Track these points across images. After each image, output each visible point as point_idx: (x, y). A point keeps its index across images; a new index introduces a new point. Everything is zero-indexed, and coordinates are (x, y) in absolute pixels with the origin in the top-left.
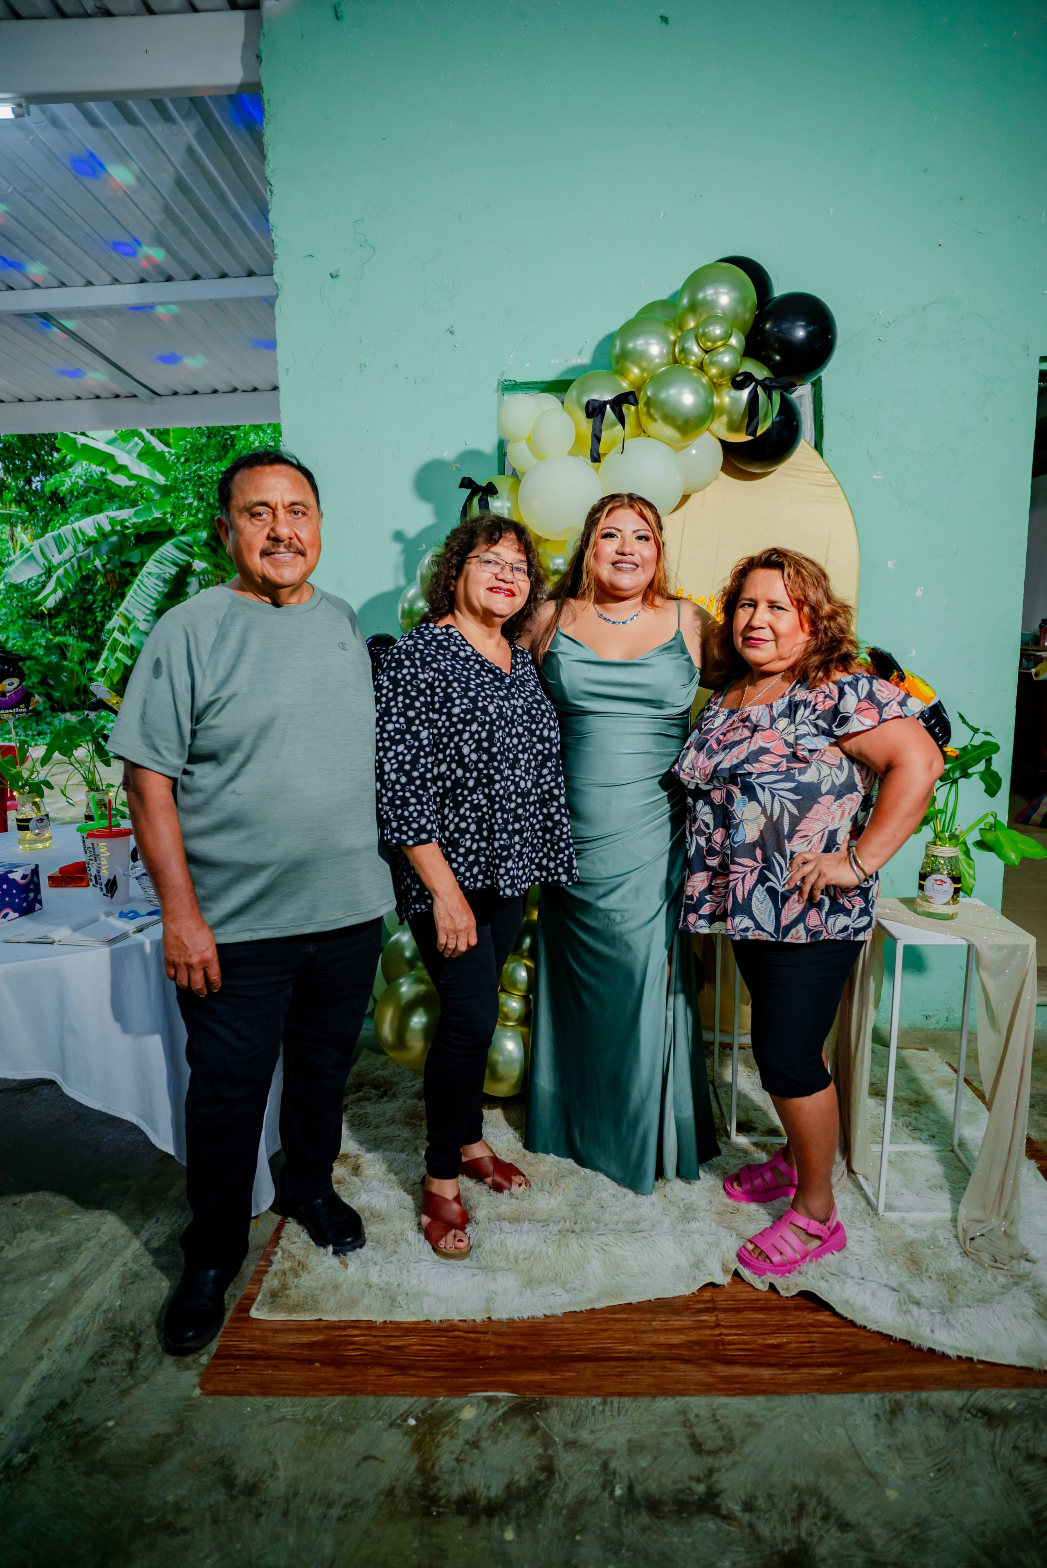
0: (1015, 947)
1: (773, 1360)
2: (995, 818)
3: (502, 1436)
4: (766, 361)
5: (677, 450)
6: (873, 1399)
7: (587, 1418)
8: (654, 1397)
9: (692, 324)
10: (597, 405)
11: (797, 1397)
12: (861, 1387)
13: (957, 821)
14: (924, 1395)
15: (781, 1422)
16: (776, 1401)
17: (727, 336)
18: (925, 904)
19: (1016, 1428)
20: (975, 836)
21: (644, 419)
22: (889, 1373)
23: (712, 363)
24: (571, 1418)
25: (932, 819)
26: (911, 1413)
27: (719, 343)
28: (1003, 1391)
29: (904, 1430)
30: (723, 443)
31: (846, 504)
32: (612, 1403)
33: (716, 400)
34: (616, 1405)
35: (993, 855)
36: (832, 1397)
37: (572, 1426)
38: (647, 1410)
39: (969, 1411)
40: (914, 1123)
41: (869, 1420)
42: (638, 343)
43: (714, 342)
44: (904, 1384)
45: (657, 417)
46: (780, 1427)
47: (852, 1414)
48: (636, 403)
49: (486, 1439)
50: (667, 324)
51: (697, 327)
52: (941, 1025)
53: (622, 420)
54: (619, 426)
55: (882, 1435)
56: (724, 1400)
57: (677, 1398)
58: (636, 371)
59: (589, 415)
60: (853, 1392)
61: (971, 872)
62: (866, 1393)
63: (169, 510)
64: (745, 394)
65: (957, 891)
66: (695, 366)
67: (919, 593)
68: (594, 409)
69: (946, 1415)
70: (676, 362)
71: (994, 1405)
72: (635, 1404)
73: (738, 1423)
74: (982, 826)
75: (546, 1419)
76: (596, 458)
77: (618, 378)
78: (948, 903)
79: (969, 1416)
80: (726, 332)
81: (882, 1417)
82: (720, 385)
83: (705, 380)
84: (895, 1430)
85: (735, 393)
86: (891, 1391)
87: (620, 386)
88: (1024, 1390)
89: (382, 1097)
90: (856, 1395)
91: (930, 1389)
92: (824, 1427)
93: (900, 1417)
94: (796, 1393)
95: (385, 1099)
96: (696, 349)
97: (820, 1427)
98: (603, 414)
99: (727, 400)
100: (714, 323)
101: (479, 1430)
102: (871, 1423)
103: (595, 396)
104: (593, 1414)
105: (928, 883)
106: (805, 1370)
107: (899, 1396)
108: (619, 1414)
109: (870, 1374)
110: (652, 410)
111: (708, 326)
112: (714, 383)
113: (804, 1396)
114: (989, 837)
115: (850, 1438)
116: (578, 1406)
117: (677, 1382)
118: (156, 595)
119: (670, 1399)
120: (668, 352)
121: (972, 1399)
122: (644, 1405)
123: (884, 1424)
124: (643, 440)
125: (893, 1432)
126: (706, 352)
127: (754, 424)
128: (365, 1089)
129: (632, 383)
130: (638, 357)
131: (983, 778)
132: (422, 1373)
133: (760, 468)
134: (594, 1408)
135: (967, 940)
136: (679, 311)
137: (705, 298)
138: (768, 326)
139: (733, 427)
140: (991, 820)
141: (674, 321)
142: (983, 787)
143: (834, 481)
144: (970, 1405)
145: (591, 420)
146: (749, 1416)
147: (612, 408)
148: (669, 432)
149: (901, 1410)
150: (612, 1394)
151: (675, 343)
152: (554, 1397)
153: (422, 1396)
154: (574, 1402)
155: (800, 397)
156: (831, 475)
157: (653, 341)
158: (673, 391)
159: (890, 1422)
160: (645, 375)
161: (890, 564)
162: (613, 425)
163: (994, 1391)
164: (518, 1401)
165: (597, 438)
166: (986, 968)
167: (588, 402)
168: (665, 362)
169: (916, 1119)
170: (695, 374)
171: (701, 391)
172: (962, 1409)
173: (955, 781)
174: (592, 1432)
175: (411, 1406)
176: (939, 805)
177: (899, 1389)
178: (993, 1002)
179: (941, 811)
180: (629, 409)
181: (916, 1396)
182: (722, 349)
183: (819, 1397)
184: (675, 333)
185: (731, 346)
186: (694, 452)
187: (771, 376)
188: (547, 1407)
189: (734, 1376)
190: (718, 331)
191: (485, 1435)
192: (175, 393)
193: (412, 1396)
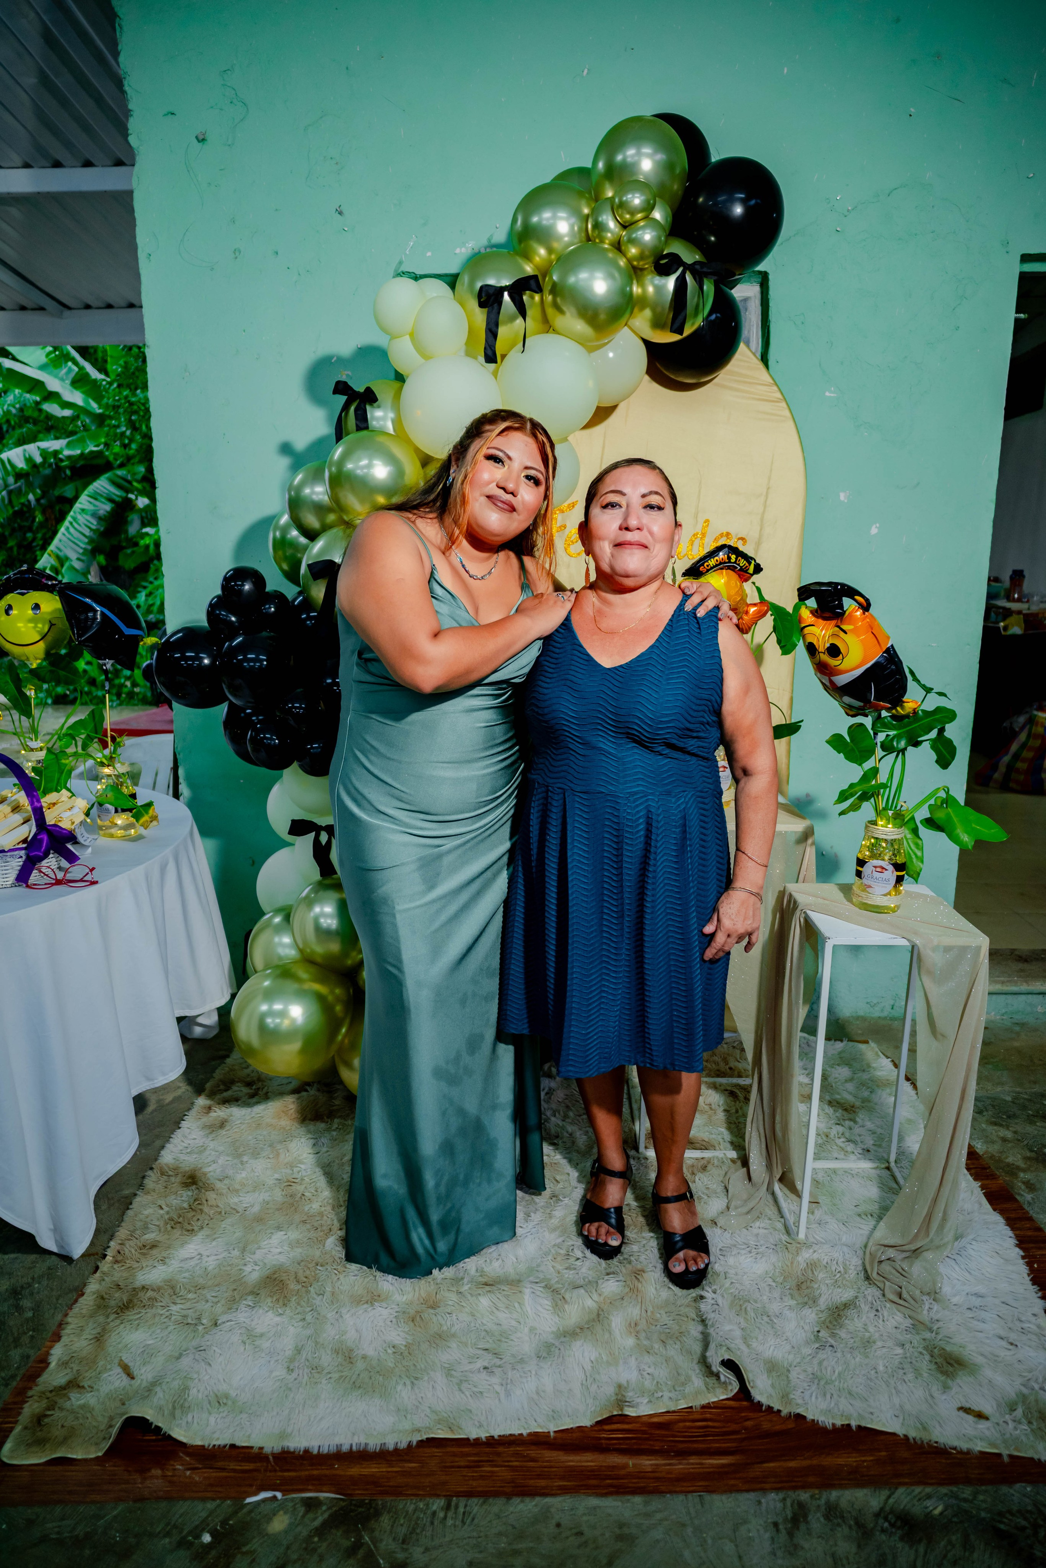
0: (964, 949)
1: (657, 1446)
2: (947, 793)
3: (315, 1558)
4: (697, 243)
5: (591, 350)
6: (772, 1500)
7: (423, 1529)
8: (509, 1496)
9: (610, 194)
10: (491, 291)
11: (681, 1497)
12: (757, 1485)
13: (903, 796)
14: (834, 1494)
15: (657, 1534)
16: (656, 1503)
17: (649, 208)
18: (863, 894)
19: (943, 1543)
20: (923, 813)
21: (550, 311)
22: (792, 1464)
23: (632, 241)
24: (404, 1530)
25: (872, 795)
26: (816, 1521)
27: (639, 216)
28: (928, 1490)
29: (806, 1546)
30: (646, 342)
31: (791, 423)
32: (457, 1507)
33: (636, 290)
34: (461, 1510)
35: (943, 835)
36: (724, 1497)
37: (403, 1542)
38: (498, 1516)
39: (886, 1519)
40: (847, 1135)
41: (766, 1531)
42: (544, 217)
43: (632, 214)
44: (811, 1479)
45: (564, 308)
46: (658, 1541)
47: (745, 1522)
48: (539, 290)
49: (295, 1562)
50: (580, 194)
51: (613, 198)
52: (885, 1014)
53: (522, 311)
54: (519, 321)
55: (779, 1553)
56: (593, 1501)
57: (538, 1499)
58: (542, 251)
59: (481, 305)
60: (747, 1491)
61: (919, 853)
62: (763, 1490)
63: (103, 440)
64: (670, 283)
65: (899, 880)
66: (612, 245)
67: (874, 531)
68: (489, 296)
69: (859, 1525)
70: (588, 239)
71: (917, 1510)
72: (485, 1507)
73: (607, 1535)
74: (932, 802)
75: (373, 1530)
76: (491, 357)
77: (520, 260)
78: (889, 894)
79: (886, 1525)
80: (647, 202)
81: (781, 1527)
82: (642, 270)
83: (622, 262)
84: (796, 1547)
85: (658, 280)
86: (795, 1488)
87: (523, 270)
88: (955, 1489)
89: (252, 1096)
90: (752, 1496)
91: (842, 1487)
92: (710, 1541)
93: (803, 1527)
94: (681, 1492)
95: (254, 1100)
96: (612, 224)
97: (705, 1541)
98: (500, 302)
99: (651, 289)
100: (633, 190)
101: (288, 1548)
102: (767, 1535)
103: (492, 282)
104: (432, 1523)
105: (867, 870)
106: (693, 1460)
107: (804, 1496)
108: (463, 1522)
109: (772, 1465)
110: (559, 300)
111: (626, 193)
112: (634, 268)
113: (690, 1496)
114: (940, 816)
115: (740, 1557)
116: (415, 1510)
117: (539, 1476)
118: (87, 532)
119: (527, 1499)
120: (580, 229)
121: (891, 1501)
122: (495, 1509)
123: (783, 1537)
124: (551, 337)
125: (793, 1549)
126: (624, 227)
127: (681, 318)
128: (235, 1088)
129: (537, 267)
130: (544, 235)
131: (934, 747)
132: (233, 1466)
133: (693, 377)
134: (434, 1513)
135: (908, 940)
136: (594, 178)
137: (624, 160)
138: (701, 200)
139: (657, 324)
140: (943, 795)
141: (590, 193)
142: (935, 757)
143: (779, 395)
144: (887, 1508)
145: (486, 310)
146: (621, 1525)
147: (510, 295)
148: (580, 326)
149: (805, 1516)
150: (459, 1495)
151: (587, 217)
152: (388, 1499)
153: (224, 1499)
154: (410, 1505)
155: (746, 300)
156: (775, 388)
157: (562, 214)
158: (583, 275)
159: (791, 1534)
160: (553, 257)
161: (842, 497)
162: (512, 319)
163: (918, 1489)
164: (343, 1504)
165: (492, 332)
166: (930, 973)
167: (481, 288)
168: (576, 241)
169: (850, 1129)
170: (610, 255)
171: (617, 275)
172: (877, 1515)
173: (903, 751)
174: (427, 1550)
175: (211, 1513)
176: (882, 778)
177: (804, 1487)
178: (935, 1012)
179: (884, 786)
180: (532, 298)
181: (825, 1495)
182: (642, 224)
183: (707, 1497)
184: (589, 205)
185: (655, 220)
186: (611, 355)
187: (704, 260)
188: (377, 1514)
189: (609, 1467)
190: (637, 200)
191: (294, 1557)
192: (88, 307)
193: (214, 1499)
